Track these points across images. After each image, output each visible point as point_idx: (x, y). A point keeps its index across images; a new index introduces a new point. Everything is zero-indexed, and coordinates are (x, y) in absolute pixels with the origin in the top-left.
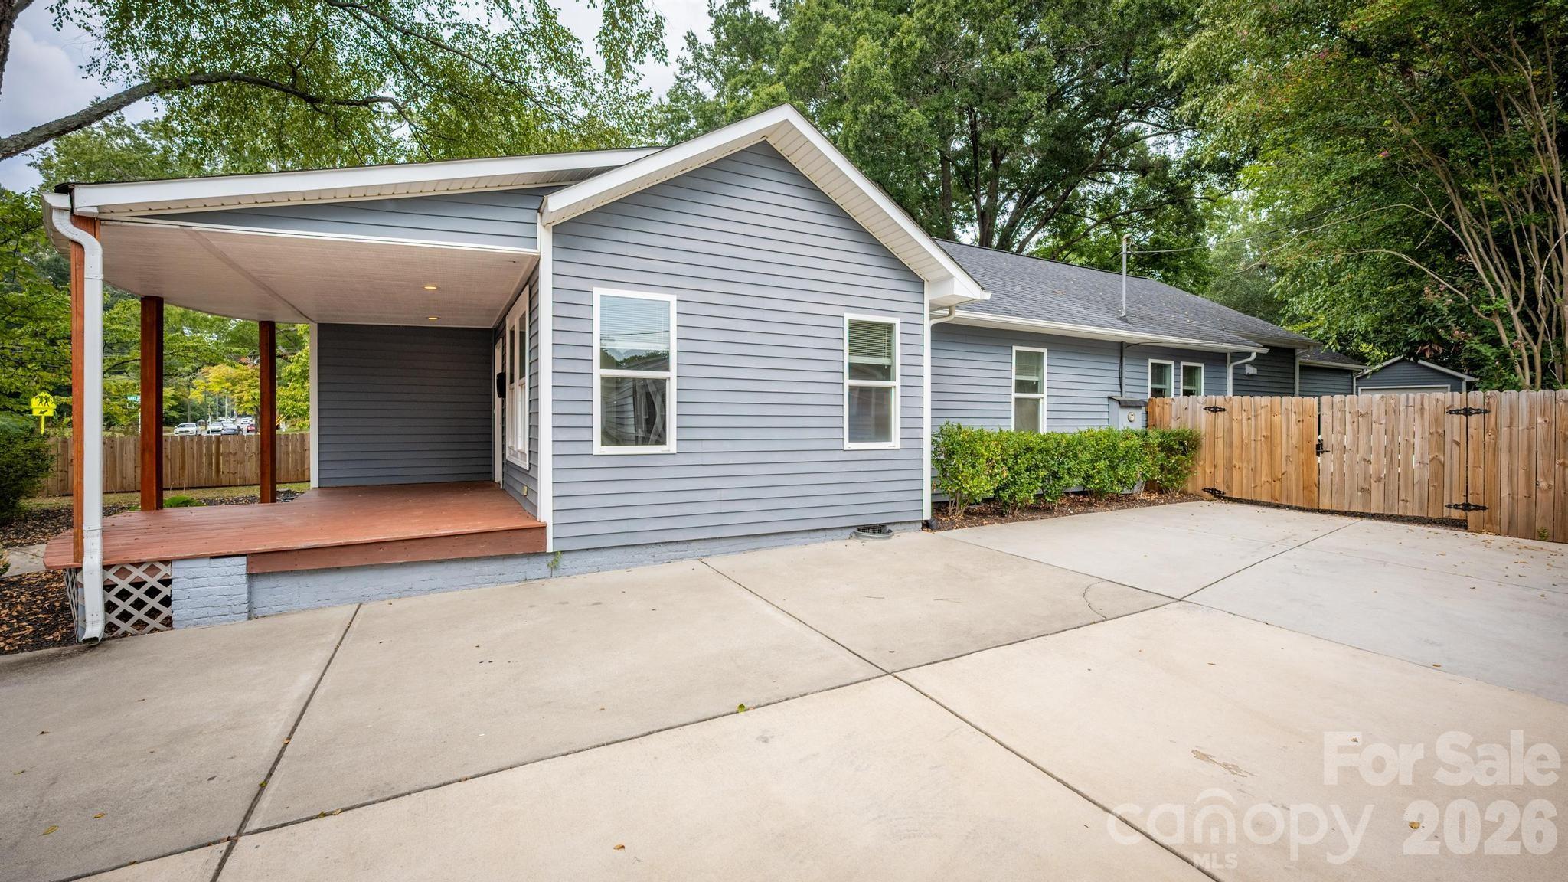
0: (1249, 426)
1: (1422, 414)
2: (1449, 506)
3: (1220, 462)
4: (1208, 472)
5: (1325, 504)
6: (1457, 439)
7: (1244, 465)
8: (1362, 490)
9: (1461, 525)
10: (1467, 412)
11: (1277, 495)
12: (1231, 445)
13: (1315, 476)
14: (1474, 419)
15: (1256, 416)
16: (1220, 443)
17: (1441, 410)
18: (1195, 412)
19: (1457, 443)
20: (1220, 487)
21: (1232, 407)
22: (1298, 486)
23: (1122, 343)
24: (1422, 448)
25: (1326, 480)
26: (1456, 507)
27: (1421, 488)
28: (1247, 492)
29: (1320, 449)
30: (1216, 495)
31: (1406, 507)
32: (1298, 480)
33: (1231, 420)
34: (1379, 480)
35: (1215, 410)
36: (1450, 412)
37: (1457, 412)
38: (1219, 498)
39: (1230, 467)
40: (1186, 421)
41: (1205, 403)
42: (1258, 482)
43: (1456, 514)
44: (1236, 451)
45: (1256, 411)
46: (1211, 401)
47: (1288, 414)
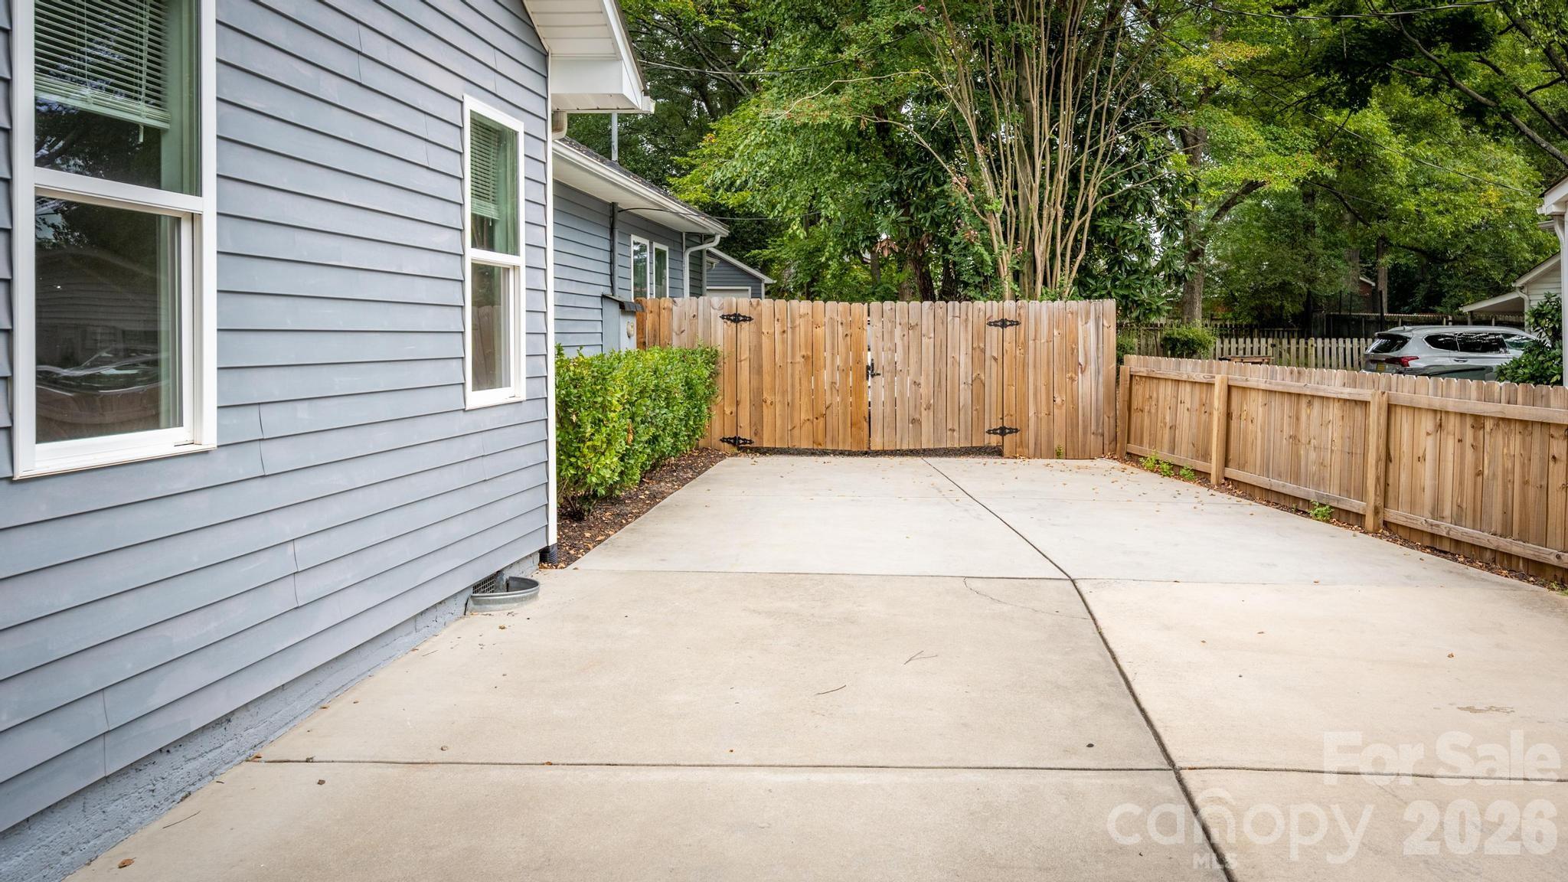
0: (784, 342)
1: (966, 326)
2: (989, 432)
3: (745, 396)
4: (728, 412)
5: (876, 445)
6: (995, 355)
7: (778, 398)
8: (914, 421)
9: (998, 452)
10: (1003, 323)
11: (820, 438)
12: (760, 371)
13: (865, 408)
14: (1009, 331)
15: (793, 328)
16: (745, 367)
17: (982, 323)
18: (708, 322)
19: (996, 359)
20: (745, 433)
21: (760, 315)
22: (845, 422)
23: (613, 205)
24: (966, 364)
25: (877, 413)
26: (994, 432)
27: (966, 414)
28: (782, 438)
29: (871, 371)
30: (740, 445)
31: (953, 437)
32: (845, 414)
33: (760, 333)
34: (928, 408)
35: (736, 318)
36: (990, 324)
37: (995, 324)
38: (744, 450)
39: (758, 403)
40: (695, 335)
41: (721, 308)
42: (797, 421)
43: (994, 440)
44: (767, 378)
45: (793, 322)
46: (730, 305)
47: (833, 326)
